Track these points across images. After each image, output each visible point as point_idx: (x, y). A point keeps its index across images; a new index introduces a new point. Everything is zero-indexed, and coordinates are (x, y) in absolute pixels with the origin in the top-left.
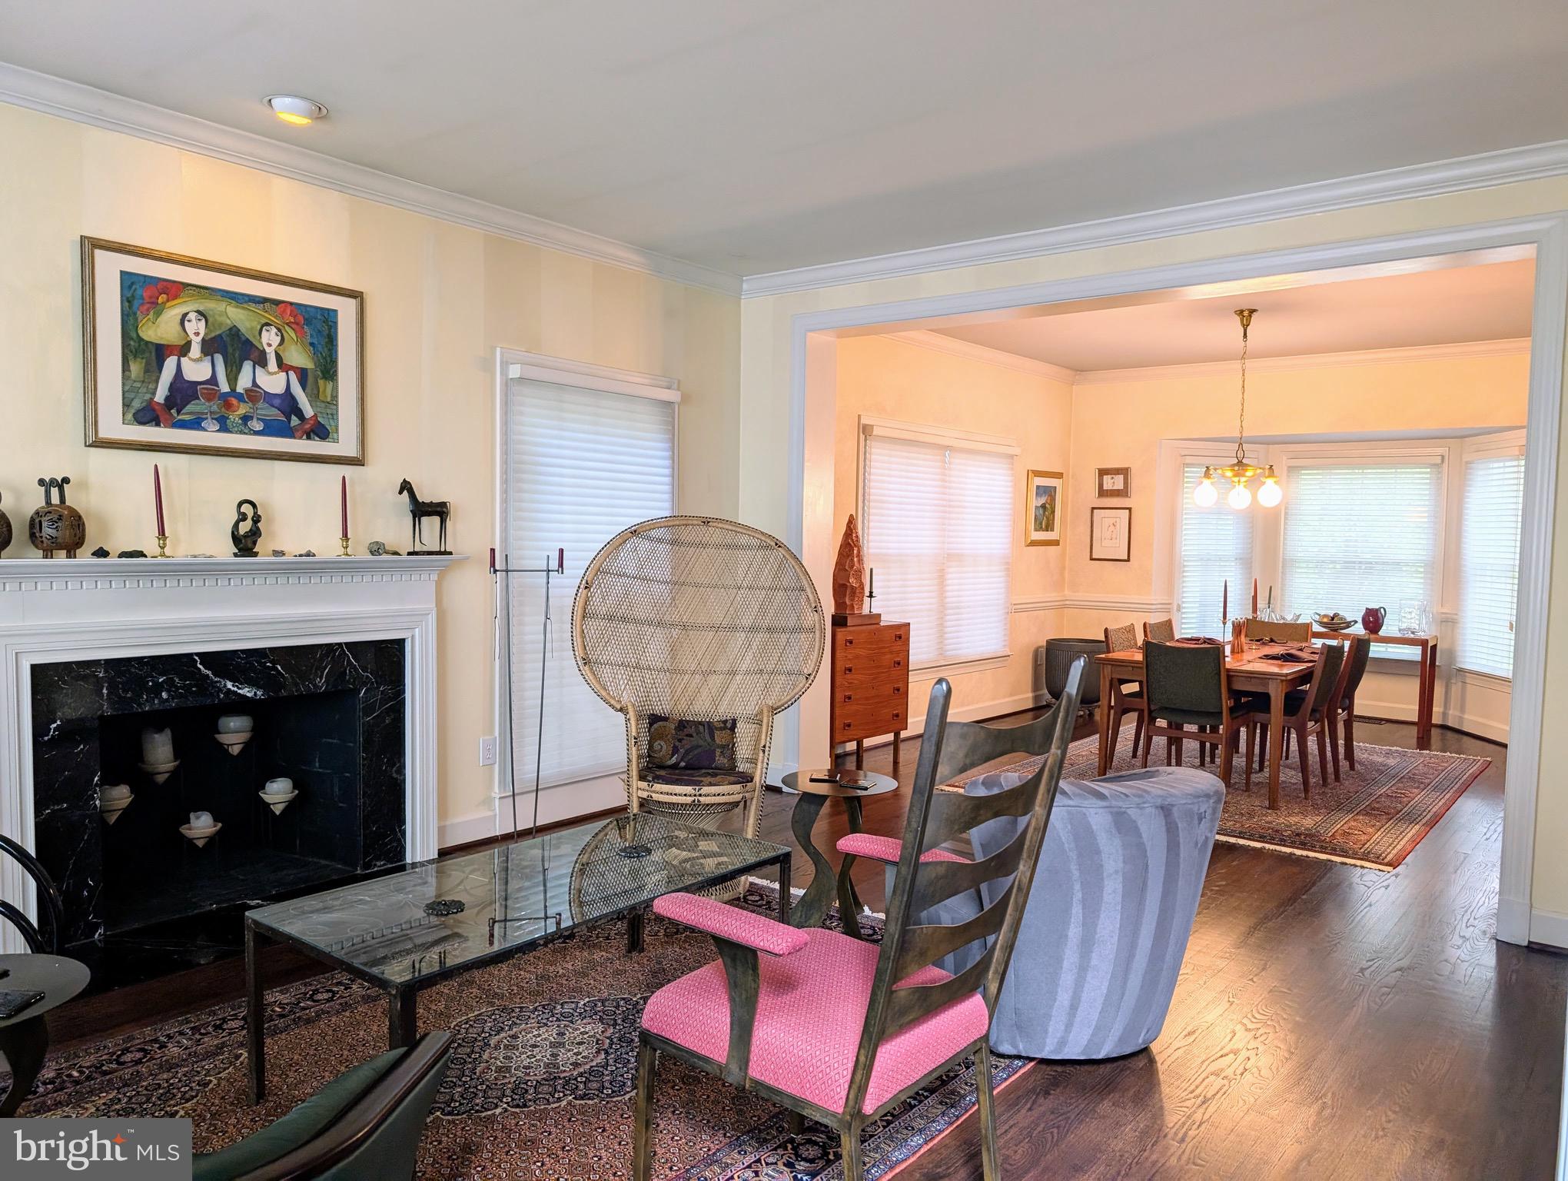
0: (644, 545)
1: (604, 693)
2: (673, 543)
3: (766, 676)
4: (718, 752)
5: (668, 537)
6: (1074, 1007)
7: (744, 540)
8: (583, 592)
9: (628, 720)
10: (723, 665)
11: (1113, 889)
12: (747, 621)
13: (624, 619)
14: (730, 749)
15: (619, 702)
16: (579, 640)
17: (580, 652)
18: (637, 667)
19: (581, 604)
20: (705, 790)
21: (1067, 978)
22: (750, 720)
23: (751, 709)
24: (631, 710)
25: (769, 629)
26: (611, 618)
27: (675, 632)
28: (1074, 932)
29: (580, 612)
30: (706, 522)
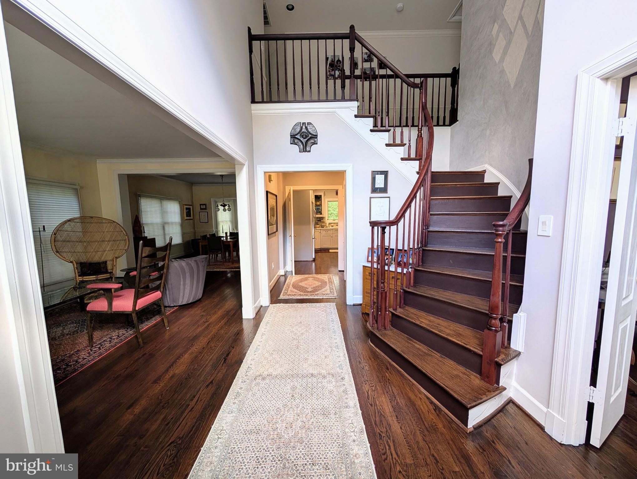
0: (72, 224)
1: (64, 259)
2: (82, 223)
3: (114, 251)
4: (102, 269)
5: (80, 221)
6: (184, 295)
7: (104, 221)
8: (53, 236)
9: (73, 265)
10: (101, 249)
11: (188, 275)
12: (107, 239)
13: (69, 241)
14: (106, 267)
15: (70, 260)
16: (54, 247)
17: (55, 250)
18: (74, 252)
19: (53, 238)
20: (99, 276)
21: (182, 291)
22: (110, 261)
23: (111, 258)
24: (74, 262)
25: (114, 241)
26: (64, 241)
27: (85, 244)
28: (182, 283)
29: (53, 241)
30: (92, 217)
